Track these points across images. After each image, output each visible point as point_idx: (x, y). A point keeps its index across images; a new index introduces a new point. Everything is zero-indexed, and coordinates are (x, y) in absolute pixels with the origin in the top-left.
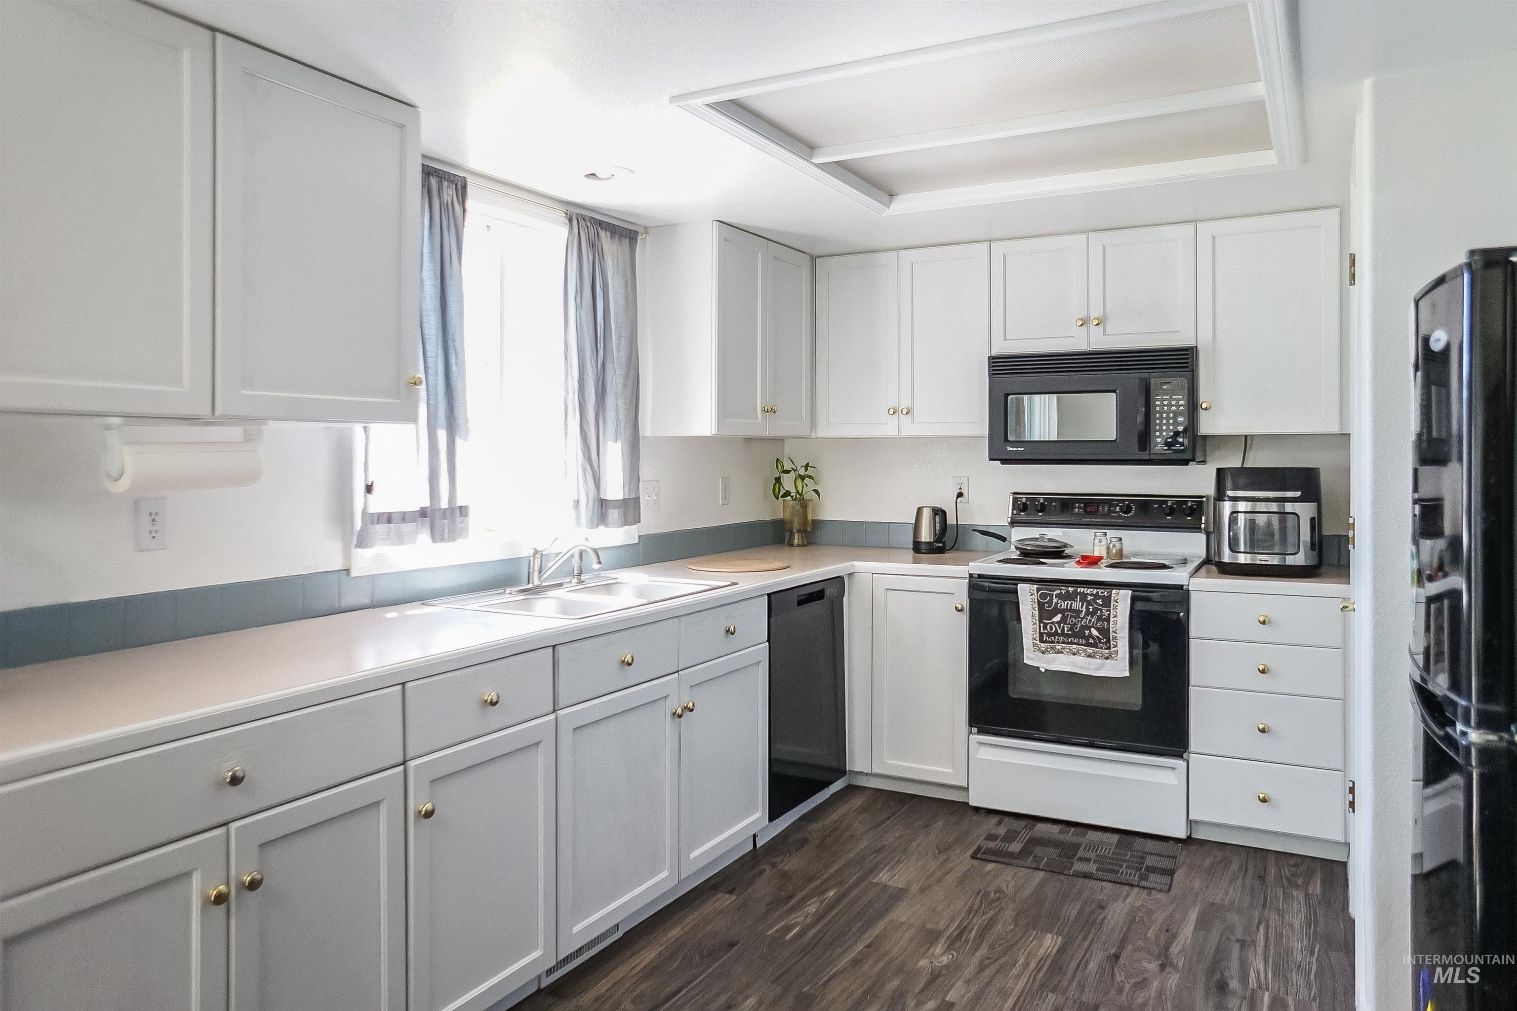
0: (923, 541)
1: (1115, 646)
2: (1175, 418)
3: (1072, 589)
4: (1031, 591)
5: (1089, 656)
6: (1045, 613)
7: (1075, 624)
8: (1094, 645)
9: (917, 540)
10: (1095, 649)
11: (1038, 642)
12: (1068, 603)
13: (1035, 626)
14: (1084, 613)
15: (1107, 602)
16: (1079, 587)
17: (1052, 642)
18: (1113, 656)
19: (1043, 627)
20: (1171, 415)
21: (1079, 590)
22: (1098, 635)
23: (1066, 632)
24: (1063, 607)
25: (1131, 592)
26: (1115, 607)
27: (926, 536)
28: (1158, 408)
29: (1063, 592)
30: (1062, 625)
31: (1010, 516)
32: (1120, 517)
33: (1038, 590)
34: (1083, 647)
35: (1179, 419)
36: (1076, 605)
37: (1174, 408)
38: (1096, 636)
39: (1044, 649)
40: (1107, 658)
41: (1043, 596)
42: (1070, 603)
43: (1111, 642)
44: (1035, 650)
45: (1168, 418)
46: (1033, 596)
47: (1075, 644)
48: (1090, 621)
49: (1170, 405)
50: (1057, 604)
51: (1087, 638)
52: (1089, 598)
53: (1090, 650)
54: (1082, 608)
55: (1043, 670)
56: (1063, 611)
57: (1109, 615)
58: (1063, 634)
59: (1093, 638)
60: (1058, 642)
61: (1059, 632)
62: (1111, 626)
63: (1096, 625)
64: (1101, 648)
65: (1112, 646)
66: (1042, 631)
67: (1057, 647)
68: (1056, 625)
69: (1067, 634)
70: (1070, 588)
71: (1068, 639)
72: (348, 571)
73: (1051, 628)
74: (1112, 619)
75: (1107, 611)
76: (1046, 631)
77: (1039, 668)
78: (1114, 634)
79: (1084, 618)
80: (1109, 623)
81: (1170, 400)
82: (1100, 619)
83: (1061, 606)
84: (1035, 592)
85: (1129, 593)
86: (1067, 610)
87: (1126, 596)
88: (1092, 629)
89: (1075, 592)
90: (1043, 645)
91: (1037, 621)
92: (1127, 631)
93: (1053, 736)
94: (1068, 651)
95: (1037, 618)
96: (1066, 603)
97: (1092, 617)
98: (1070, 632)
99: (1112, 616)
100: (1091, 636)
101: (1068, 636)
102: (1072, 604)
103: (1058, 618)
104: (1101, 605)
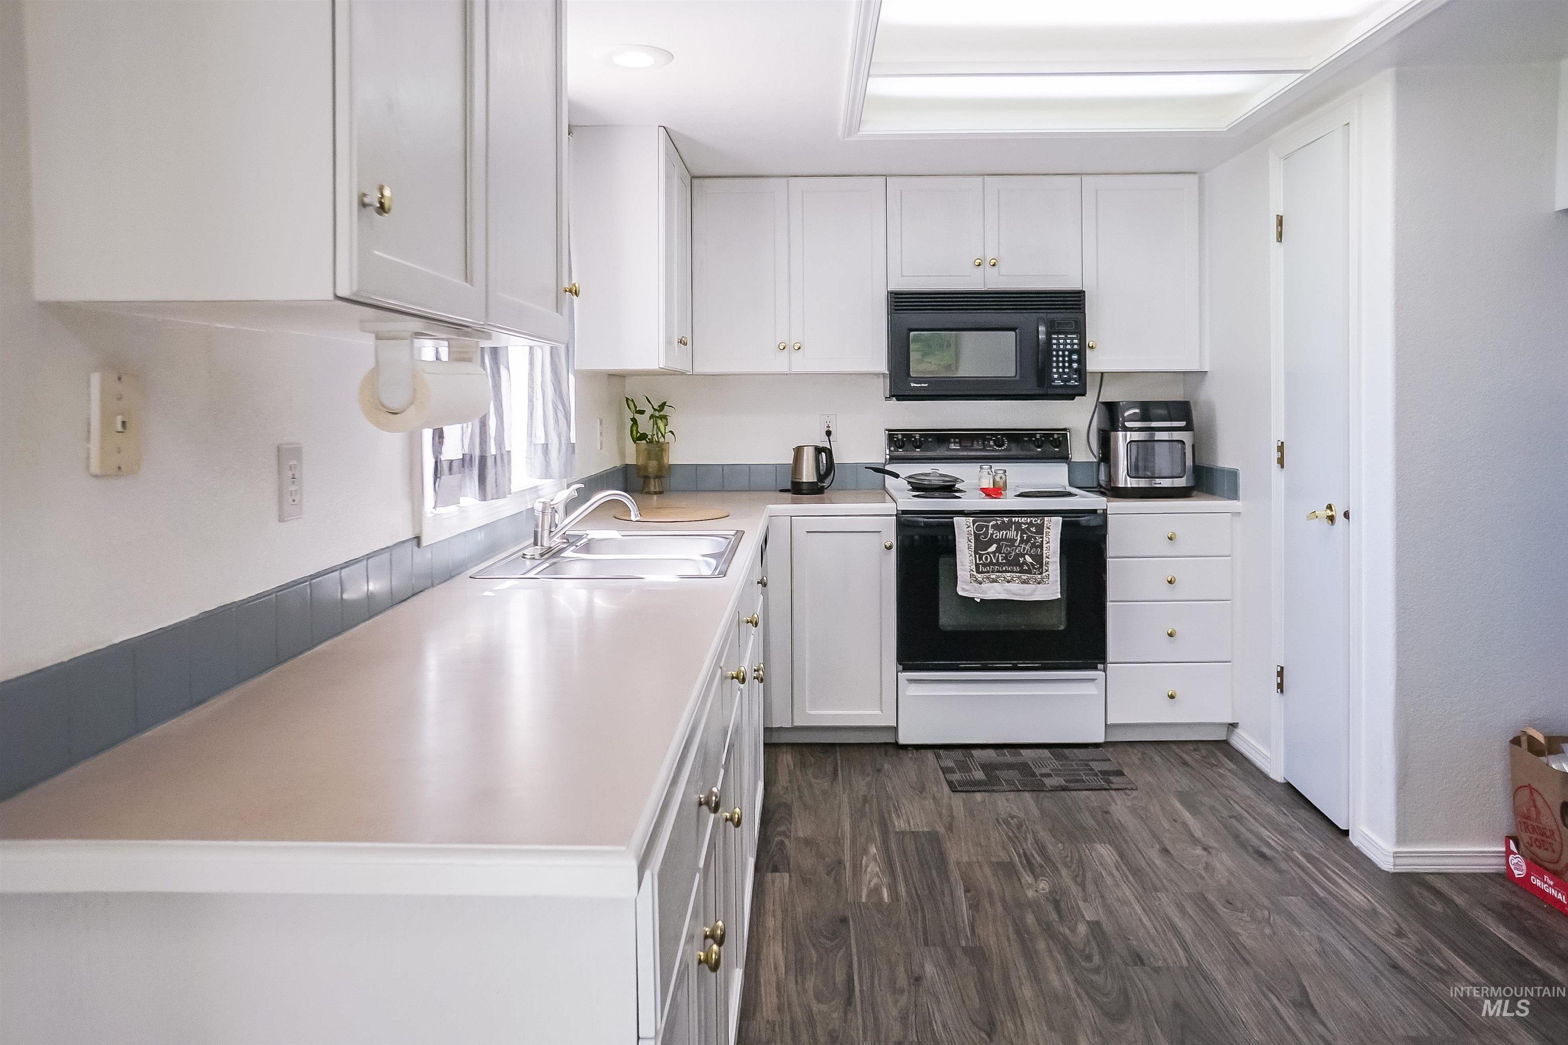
0: (805, 480)
1: (1047, 571)
2: (1070, 356)
3: (1007, 519)
4: (968, 523)
5: (1024, 582)
6: (980, 544)
7: (1010, 553)
8: (1029, 572)
9: (797, 480)
10: (1028, 575)
11: (975, 573)
12: (1003, 533)
13: (971, 557)
14: (1018, 541)
15: (1040, 529)
16: (1014, 517)
17: (988, 572)
18: (1044, 580)
19: (979, 558)
20: (1067, 353)
21: (1013, 519)
22: (1031, 561)
23: (1000, 561)
24: (998, 537)
25: (1061, 518)
26: (1048, 533)
27: (808, 475)
28: (1055, 347)
29: (999, 522)
30: (997, 554)
31: (888, 453)
32: (994, 450)
33: (974, 523)
34: (1017, 574)
35: (1073, 357)
36: (1011, 534)
37: (1069, 347)
38: (1030, 563)
39: (981, 579)
40: (1039, 583)
41: (979, 528)
42: (1005, 533)
43: (1044, 567)
44: (972, 581)
45: (1064, 356)
46: (970, 529)
47: (1009, 572)
48: (1024, 548)
49: (1065, 344)
50: (992, 535)
51: (1021, 565)
52: (1024, 526)
53: (1025, 577)
54: (1017, 536)
55: (978, 600)
56: (997, 541)
57: (1042, 542)
58: (998, 564)
59: (1028, 565)
60: (993, 572)
61: (994, 561)
62: (1044, 552)
63: (1030, 552)
64: (1035, 574)
65: (1044, 571)
66: (978, 562)
67: (992, 577)
68: (992, 555)
69: (1001, 563)
70: (1005, 519)
71: (1002, 568)
72: (418, 539)
73: (986, 558)
74: (1045, 546)
75: (1041, 538)
76: (981, 562)
77: (974, 598)
78: (1047, 559)
79: (1018, 546)
80: (1042, 550)
81: (1065, 339)
82: (1034, 546)
83: (996, 536)
84: (971, 524)
85: (1059, 520)
86: (1001, 540)
87: (1057, 523)
88: (1027, 557)
89: (1010, 522)
90: (979, 575)
91: (973, 553)
92: (1059, 556)
93: (979, 664)
94: (1003, 579)
95: (973, 550)
96: (1001, 533)
97: (1026, 545)
98: (1004, 561)
99: (1045, 542)
100: (1025, 563)
101: (1004, 564)
102: (1007, 534)
103: (993, 548)
104: (1035, 533)
